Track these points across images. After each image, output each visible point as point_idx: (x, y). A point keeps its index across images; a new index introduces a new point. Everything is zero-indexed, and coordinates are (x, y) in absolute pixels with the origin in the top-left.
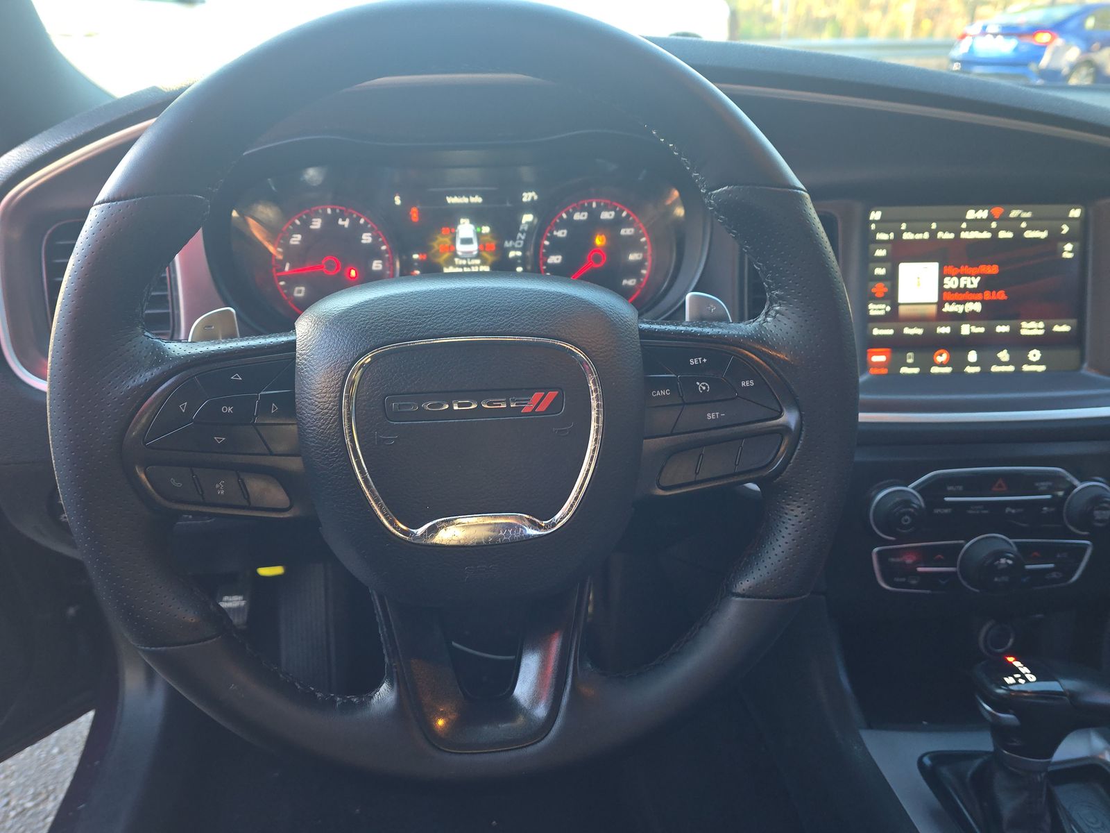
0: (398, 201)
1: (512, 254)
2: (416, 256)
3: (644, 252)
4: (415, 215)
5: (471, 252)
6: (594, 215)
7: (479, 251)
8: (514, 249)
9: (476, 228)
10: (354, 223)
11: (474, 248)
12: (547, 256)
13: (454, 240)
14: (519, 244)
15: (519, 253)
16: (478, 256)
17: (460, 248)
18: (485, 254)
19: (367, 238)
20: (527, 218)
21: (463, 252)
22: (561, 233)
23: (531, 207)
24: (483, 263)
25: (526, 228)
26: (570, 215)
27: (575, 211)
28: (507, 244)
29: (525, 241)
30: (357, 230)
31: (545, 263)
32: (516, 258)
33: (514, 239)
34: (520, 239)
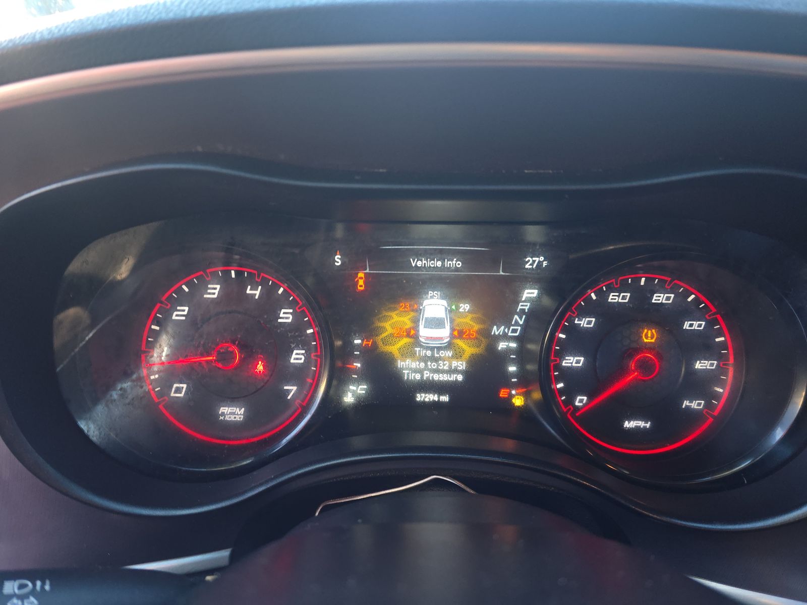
0: (338, 260)
1: (502, 345)
2: (357, 342)
3: (720, 358)
4: (361, 282)
5: (441, 339)
6: (642, 297)
7: (452, 336)
8: (505, 337)
9: (450, 305)
10: (269, 293)
11: (444, 333)
12: (561, 355)
13: (416, 321)
14: (514, 331)
15: (513, 345)
16: (449, 346)
17: (424, 332)
18: (460, 343)
19: (286, 316)
20: (530, 293)
21: (427, 338)
22: (586, 323)
23: (536, 278)
24: (458, 356)
25: (527, 307)
26: (603, 295)
27: (611, 289)
28: (495, 331)
29: (525, 327)
30: (270, 304)
31: (558, 367)
32: (508, 351)
33: (508, 324)
34: (517, 324)
